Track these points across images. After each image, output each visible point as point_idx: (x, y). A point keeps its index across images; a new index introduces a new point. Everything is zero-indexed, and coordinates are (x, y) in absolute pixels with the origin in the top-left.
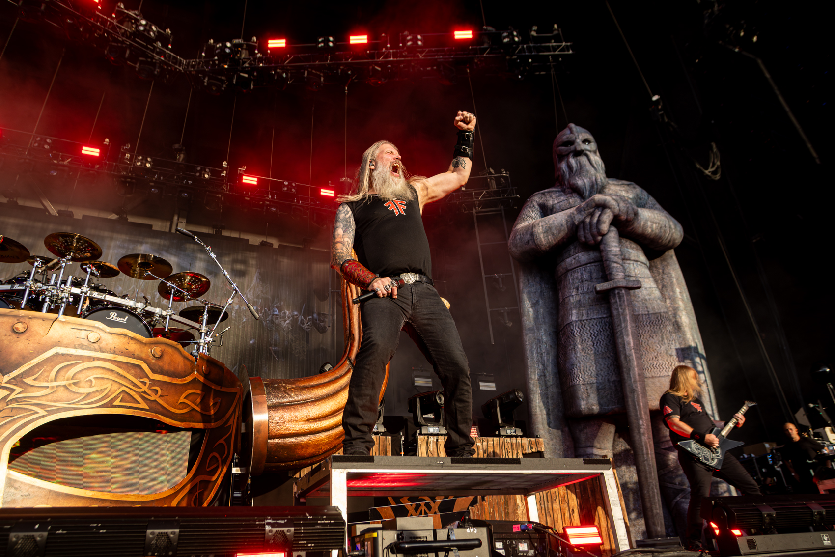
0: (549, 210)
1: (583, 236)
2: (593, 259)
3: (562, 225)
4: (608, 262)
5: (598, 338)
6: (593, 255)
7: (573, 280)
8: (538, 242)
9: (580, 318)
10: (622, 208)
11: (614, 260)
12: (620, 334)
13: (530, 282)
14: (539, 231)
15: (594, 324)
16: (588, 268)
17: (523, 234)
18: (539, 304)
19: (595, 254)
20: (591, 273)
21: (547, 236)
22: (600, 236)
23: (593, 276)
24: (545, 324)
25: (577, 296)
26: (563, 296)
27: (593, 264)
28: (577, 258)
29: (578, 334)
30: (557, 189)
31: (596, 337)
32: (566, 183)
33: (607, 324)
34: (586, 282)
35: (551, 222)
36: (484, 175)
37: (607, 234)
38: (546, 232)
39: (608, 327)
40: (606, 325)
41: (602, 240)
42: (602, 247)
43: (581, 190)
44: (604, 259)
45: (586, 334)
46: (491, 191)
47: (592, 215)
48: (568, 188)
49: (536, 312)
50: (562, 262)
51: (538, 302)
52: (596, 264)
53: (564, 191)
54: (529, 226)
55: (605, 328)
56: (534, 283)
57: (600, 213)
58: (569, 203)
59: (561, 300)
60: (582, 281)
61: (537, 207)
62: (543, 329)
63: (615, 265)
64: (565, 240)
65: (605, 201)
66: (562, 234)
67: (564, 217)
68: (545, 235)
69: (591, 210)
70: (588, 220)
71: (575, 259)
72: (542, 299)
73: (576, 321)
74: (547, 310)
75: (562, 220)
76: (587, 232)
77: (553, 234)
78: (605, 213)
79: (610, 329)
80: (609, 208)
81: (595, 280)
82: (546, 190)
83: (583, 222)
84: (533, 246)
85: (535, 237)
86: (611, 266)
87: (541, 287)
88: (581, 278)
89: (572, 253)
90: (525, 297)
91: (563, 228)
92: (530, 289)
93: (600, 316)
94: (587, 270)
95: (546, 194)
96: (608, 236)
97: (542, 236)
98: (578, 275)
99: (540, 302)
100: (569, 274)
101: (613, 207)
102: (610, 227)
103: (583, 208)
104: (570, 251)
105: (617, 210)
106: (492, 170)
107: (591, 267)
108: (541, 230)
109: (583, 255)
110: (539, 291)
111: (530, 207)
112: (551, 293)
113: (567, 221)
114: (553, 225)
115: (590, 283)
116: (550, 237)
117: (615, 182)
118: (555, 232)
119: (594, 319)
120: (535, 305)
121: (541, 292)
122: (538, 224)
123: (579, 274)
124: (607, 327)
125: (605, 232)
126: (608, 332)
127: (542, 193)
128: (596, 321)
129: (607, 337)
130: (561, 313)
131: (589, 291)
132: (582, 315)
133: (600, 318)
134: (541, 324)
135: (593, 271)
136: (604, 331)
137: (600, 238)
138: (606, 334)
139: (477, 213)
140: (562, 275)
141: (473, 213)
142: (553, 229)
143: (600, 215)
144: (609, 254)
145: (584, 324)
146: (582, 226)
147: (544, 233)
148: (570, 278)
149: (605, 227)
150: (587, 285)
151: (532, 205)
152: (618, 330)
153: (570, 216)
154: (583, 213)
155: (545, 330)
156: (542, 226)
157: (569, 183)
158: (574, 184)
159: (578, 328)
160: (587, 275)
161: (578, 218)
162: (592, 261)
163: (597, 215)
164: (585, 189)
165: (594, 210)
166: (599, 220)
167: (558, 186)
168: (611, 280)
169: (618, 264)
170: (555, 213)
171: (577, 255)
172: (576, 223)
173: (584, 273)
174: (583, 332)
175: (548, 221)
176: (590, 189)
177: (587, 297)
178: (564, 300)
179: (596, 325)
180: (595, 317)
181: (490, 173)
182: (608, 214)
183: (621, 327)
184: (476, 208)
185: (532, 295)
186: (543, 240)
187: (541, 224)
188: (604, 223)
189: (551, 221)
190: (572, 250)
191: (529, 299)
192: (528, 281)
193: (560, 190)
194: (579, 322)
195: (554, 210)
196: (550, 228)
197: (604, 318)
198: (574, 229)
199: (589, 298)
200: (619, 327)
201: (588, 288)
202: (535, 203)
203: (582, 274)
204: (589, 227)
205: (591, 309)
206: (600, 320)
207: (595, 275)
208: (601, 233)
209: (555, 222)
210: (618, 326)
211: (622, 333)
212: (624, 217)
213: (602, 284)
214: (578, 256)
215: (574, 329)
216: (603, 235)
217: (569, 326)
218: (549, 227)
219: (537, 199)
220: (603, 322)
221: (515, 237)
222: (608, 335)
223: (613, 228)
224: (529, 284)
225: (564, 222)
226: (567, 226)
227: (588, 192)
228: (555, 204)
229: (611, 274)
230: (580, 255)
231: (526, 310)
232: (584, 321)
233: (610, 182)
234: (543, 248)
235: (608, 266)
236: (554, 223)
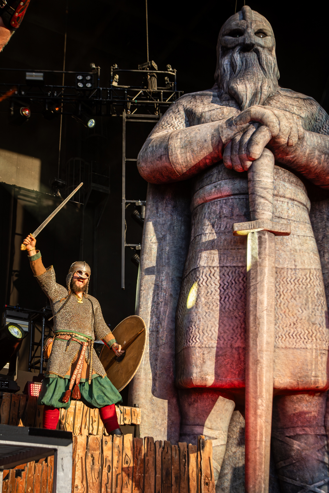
0: (196, 119)
1: (229, 158)
2: (238, 189)
3: (205, 141)
4: (253, 196)
5: (227, 291)
6: (238, 184)
7: (210, 214)
8: (172, 158)
9: (210, 264)
10: (283, 128)
11: (262, 195)
12: (254, 290)
13: (160, 210)
14: (176, 145)
15: (226, 274)
16: (231, 200)
17: (156, 146)
18: (165, 240)
19: (241, 184)
20: (233, 208)
21: (185, 153)
22: (250, 161)
23: (235, 212)
24: (169, 266)
25: (211, 235)
26: (194, 233)
27: (236, 197)
28: (218, 186)
29: (204, 283)
30: (212, 93)
31: (225, 290)
32: (225, 85)
33: (242, 275)
34: (225, 219)
35: (192, 135)
36: (143, 69)
37: (258, 159)
38: (184, 147)
39: (242, 280)
40: (240, 276)
41: (251, 166)
42: (250, 175)
43: (241, 97)
44: (250, 191)
45: (213, 285)
46: (150, 92)
47: (245, 131)
48: (226, 93)
49: (160, 250)
50: (200, 189)
51: (164, 237)
52: (241, 197)
53: (220, 96)
54: (165, 136)
55: (238, 280)
56: (164, 212)
57: (255, 130)
58: (223, 113)
59: (192, 238)
60: (220, 217)
61: (182, 113)
62: (164, 273)
63: (262, 200)
64: (208, 161)
65: (263, 115)
66: (204, 153)
67: (210, 130)
68: (183, 151)
69: (244, 126)
70: (238, 138)
71: (216, 187)
72: (170, 234)
73: (204, 267)
74: (174, 249)
75: (206, 134)
76: (234, 153)
77: (193, 151)
78: (260, 132)
79: (245, 282)
80: (267, 125)
81: (237, 218)
82: (198, 93)
83: (232, 140)
84: (167, 164)
85: (170, 152)
86: (257, 202)
87: (172, 219)
88: (220, 213)
89: (214, 179)
90: (150, 227)
91: (206, 145)
92: (158, 220)
93: (234, 265)
94: (229, 204)
95: (197, 97)
96: (259, 162)
97: (178, 152)
98: (216, 208)
99: (168, 238)
100: (206, 206)
101: (272, 124)
102: (264, 151)
103: (235, 121)
104: (212, 175)
105: (276, 132)
106: (154, 65)
107: (234, 201)
108: (178, 144)
109: (226, 184)
110: (169, 223)
111: (174, 112)
112: (183, 228)
113: (213, 136)
114: (194, 139)
115: (229, 220)
116: (188, 154)
117: (288, 94)
118: (196, 149)
119: (227, 267)
120: (160, 240)
121: (171, 224)
122: (177, 134)
123: (218, 207)
124: (240, 279)
125: (257, 157)
126: (241, 286)
127: (193, 96)
128: (228, 270)
129: (239, 292)
130: (190, 255)
131: (227, 230)
132: (213, 261)
133: (234, 267)
134: (163, 266)
135: (235, 205)
136: (236, 283)
137: (249, 163)
138: (238, 288)
139: (127, 118)
140: (199, 206)
141: (122, 117)
142: (194, 144)
143: (254, 134)
144: (257, 186)
145: (213, 271)
146: (230, 144)
147: (182, 148)
148: (206, 210)
149: (257, 150)
150: (225, 223)
151: (177, 110)
152: (251, 284)
153: (217, 130)
154: (233, 127)
155: (167, 274)
156: (181, 138)
157: (228, 86)
158: (233, 88)
159: (206, 276)
160: (228, 210)
161: (226, 134)
162: (236, 192)
163: (250, 133)
164: (245, 97)
165: (249, 126)
166: (251, 140)
167: (215, 89)
168: (254, 219)
169: (267, 200)
170: (203, 123)
171: (219, 182)
172: (223, 141)
173: (224, 206)
174: (210, 282)
175: (190, 134)
176: (252, 98)
177: (223, 237)
178: (195, 237)
179: (228, 274)
180: (228, 265)
181: (152, 68)
182: (263, 133)
183: (256, 281)
184: (127, 112)
185: (159, 227)
186: (179, 157)
187: (179, 136)
188: (257, 144)
189: (193, 133)
190: (215, 175)
191: (156, 231)
192: (157, 209)
193: (216, 94)
194: (207, 269)
195: (203, 120)
196: (190, 143)
197: (239, 267)
198: (220, 148)
199: (225, 240)
200: (254, 281)
201: (226, 227)
202: (181, 108)
203: (221, 207)
204: (238, 147)
205: (224, 254)
206: (234, 269)
207: (237, 211)
208: (251, 157)
209: (198, 135)
210: (253, 279)
211: (256, 288)
212: (283, 140)
213: (241, 224)
214: (220, 184)
215: (200, 277)
216: (254, 160)
217: (195, 273)
218: (189, 141)
219: (185, 103)
220: (237, 272)
221: (146, 150)
222: (240, 289)
223: (269, 154)
224: (157, 213)
225: (209, 138)
226: (212, 143)
227: (248, 102)
228: (205, 112)
229: (254, 211)
230: (223, 182)
231: (148, 246)
232: (213, 267)
233: (282, 92)
234: (178, 167)
235: (254, 201)
236: (196, 137)
